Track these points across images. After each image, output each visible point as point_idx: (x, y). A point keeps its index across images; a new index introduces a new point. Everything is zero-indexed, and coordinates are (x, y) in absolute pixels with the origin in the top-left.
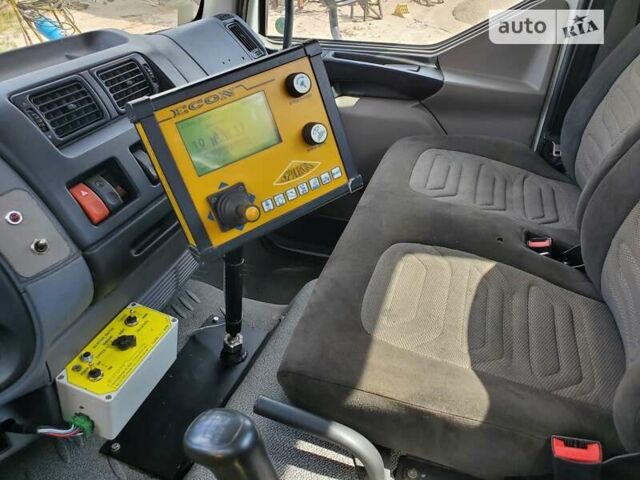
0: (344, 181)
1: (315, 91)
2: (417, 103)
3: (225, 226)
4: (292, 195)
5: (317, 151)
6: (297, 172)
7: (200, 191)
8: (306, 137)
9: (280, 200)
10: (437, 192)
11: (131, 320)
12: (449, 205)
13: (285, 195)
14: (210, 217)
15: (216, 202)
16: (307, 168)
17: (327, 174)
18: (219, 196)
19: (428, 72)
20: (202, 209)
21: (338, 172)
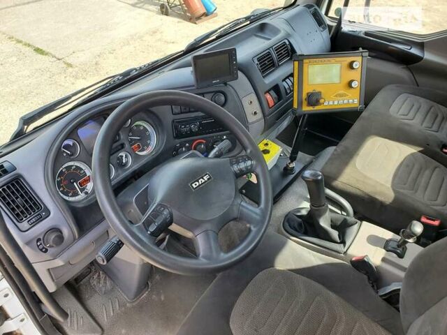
0: (357, 105)
1: (360, 69)
2: (405, 66)
3: (310, 104)
4: (336, 103)
5: (352, 90)
6: (341, 95)
7: (307, 90)
8: (350, 85)
9: (331, 103)
10: (402, 117)
11: (267, 144)
12: (408, 125)
13: (333, 102)
14: (306, 99)
15: (310, 96)
16: (346, 95)
17: (351, 100)
18: (312, 94)
19: (414, 51)
20: (304, 96)
21: (356, 101)
